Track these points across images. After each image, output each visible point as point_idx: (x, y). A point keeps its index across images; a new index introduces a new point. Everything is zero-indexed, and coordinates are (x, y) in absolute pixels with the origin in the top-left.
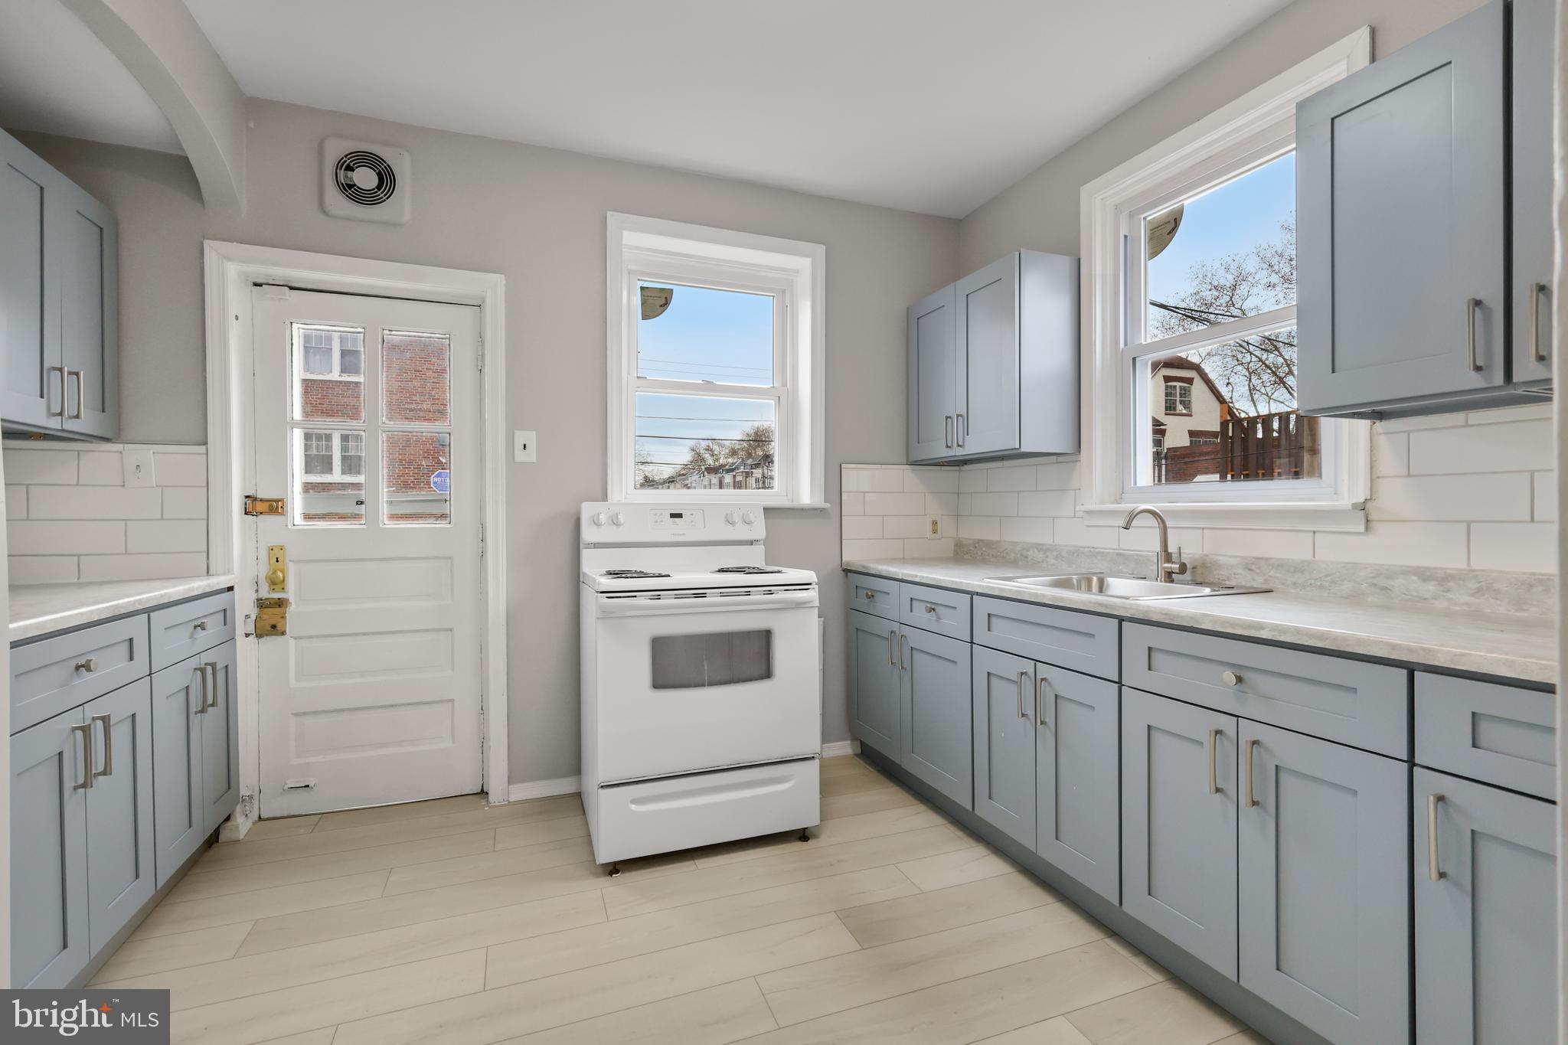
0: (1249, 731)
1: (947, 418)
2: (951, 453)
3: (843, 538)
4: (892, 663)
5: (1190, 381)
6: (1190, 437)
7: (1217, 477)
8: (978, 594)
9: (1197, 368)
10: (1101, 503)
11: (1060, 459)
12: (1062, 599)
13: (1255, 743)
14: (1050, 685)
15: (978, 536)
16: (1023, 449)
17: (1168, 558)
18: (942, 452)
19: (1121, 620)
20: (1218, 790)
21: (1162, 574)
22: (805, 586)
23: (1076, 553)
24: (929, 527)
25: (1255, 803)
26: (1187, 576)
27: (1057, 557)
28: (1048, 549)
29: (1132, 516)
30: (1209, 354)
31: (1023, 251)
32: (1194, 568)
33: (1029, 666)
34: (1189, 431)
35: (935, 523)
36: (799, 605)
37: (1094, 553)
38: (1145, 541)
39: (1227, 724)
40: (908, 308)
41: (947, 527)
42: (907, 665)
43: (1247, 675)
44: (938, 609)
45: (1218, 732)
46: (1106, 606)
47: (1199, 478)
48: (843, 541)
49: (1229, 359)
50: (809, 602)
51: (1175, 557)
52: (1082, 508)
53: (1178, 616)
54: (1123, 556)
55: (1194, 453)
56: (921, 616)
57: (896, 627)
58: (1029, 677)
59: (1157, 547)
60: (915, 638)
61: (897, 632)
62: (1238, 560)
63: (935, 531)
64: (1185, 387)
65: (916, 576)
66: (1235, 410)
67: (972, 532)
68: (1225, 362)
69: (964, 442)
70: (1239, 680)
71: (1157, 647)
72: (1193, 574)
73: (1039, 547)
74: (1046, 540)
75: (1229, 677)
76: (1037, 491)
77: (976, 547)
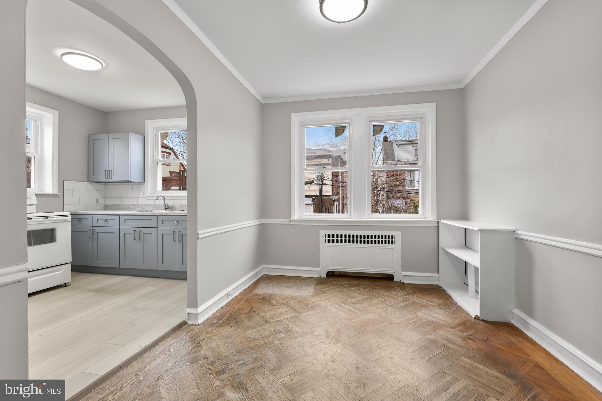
0: (179, 230)
1: (106, 170)
2: (107, 180)
3: (65, 204)
4: (89, 238)
5: (170, 154)
6: (170, 173)
7: (178, 188)
8: (121, 215)
9: (171, 149)
10: (150, 194)
11: (139, 183)
12: (145, 213)
13: (179, 231)
14: (142, 232)
15: (112, 203)
16: (131, 181)
17: (165, 206)
18: (104, 179)
19: (157, 216)
20: (174, 241)
21: (164, 209)
22: (66, 216)
23: (144, 206)
24: (95, 201)
25: (179, 241)
26: (169, 209)
27: (139, 207)
28: (136, 206)
29: (158, 197)
30: (176, 145)
31: (131, 133)
32: (171, 207)
33: (136, 229)
34: (169, 171)
35: (97, 199)
36: (65, 221)
37: (148, 206)
38: (161, 202)
39: (175, 230)
40: (89, 136)
41: (101, 201)
42: (96, 237)
43: (178, 221)
44: (107, 220)
45: (174, 231)
46: (154, 214)
47: (173, 188)
48: (65, 205)
49: (183, 148)
50: (68, 220)
51: (167, 205)
52: (145, 195)
53: (168, 213)
54: (156, 206)
55: (171, 179)
56: (101, 223)
57: (91, 228)
58: (137, 231)
59: (163, 204)
60: (98, 230)
61: (92, 229)
62: (178, 205)
63: (97, 202)
64: (168, 156)
65: (99, 213)
66: (184, 165)
67: (109, 202)
68: (181, 148)
69: (112, 177)
70: (177, 222)
71: (164, 219)
72: (170, 209)
73: (133, 205)
74: (135, 203)
75: (176, 222)
76: (133, 191)
77: (112, 206)
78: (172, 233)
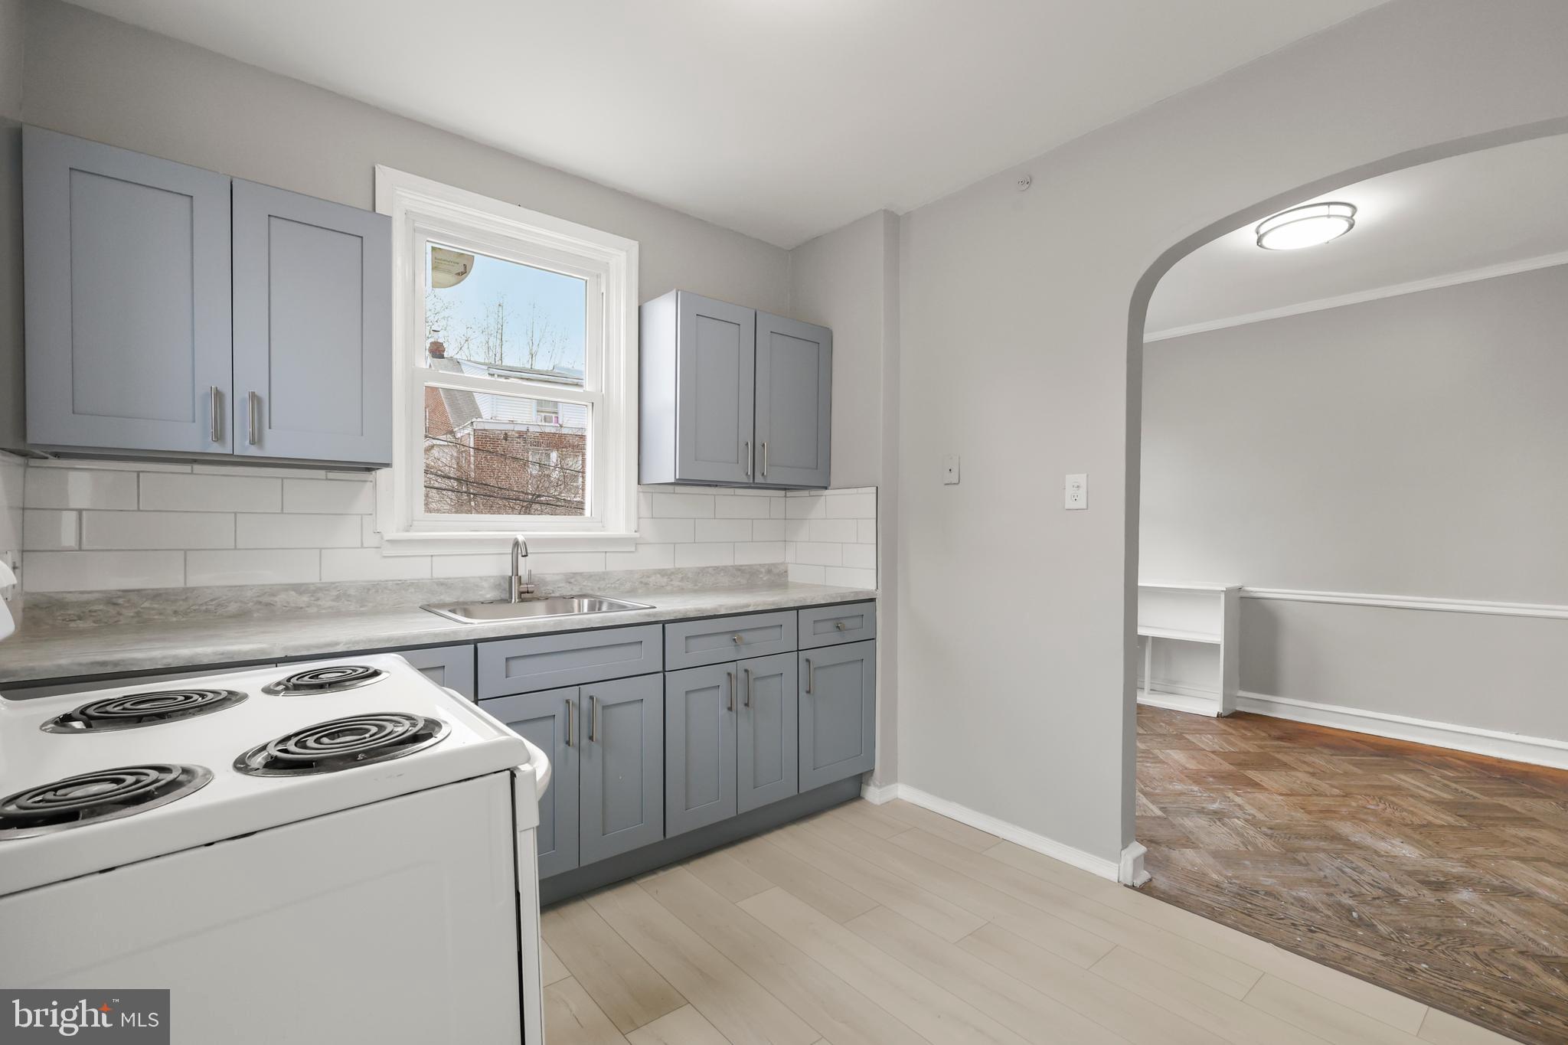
78: (723, 681)
